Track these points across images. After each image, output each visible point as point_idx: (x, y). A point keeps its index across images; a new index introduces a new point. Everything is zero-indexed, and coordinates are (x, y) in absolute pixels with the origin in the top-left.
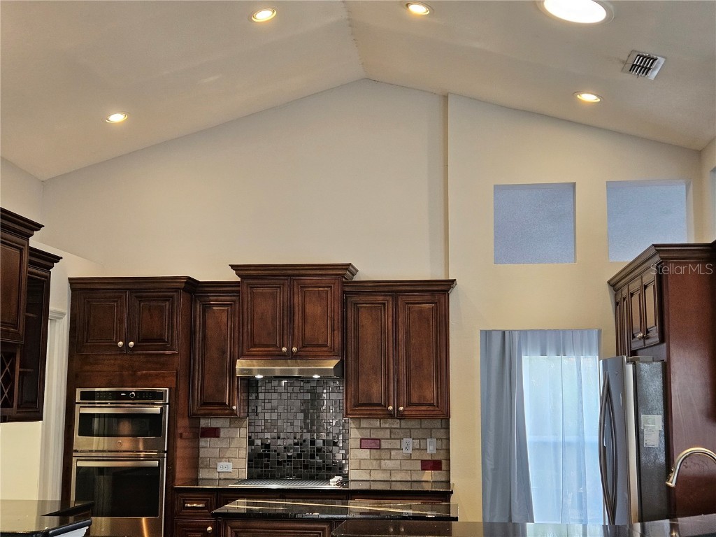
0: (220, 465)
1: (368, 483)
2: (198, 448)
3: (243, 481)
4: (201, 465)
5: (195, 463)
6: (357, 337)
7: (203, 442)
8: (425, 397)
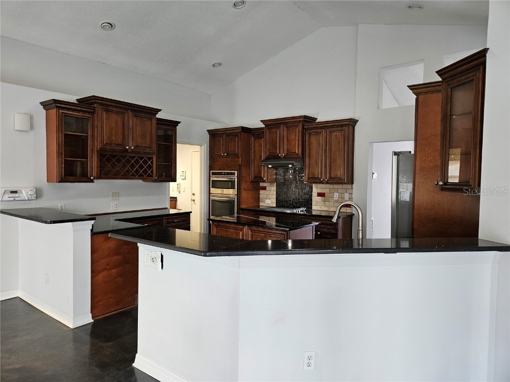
0: (266, 201)
1: (320, 212)
2: (259, 194)
3: (274, 207)
4: (260, 201)
5: (257, 199)
6: (310, 148)
7: (262, 192)
8: (337, 175)
